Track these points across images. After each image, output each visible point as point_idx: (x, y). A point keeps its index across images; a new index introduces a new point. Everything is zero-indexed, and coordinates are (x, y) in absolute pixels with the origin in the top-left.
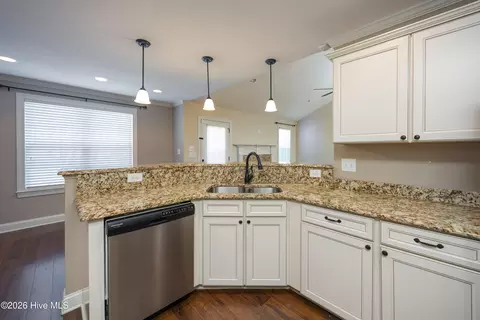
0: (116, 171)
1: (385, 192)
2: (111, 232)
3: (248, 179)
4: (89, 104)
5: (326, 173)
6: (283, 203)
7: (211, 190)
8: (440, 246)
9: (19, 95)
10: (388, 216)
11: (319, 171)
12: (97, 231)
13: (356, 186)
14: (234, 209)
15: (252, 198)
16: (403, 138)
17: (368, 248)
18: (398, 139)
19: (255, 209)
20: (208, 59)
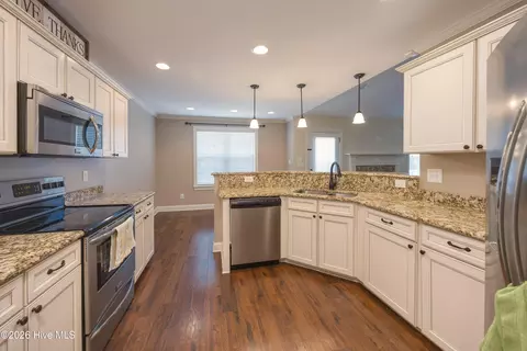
0: (239, 174)
1: (471, 206)
2: (233, 207)
3: (333, 186)
4: (228, 128)
5: (411, 183)
6: (351, 205)
7: (301, 192)
8: (468, 250)
9: (195, 127)
10: (426, 219)
11: (404, 181)
12: (226, 204)
13: (441, 198)
14: (311, 206)
15: (323, 199)
16: (466, 147)
17: (410, 247)
18: (462, 149)
19: (328, 208)
20: (301, 86)
